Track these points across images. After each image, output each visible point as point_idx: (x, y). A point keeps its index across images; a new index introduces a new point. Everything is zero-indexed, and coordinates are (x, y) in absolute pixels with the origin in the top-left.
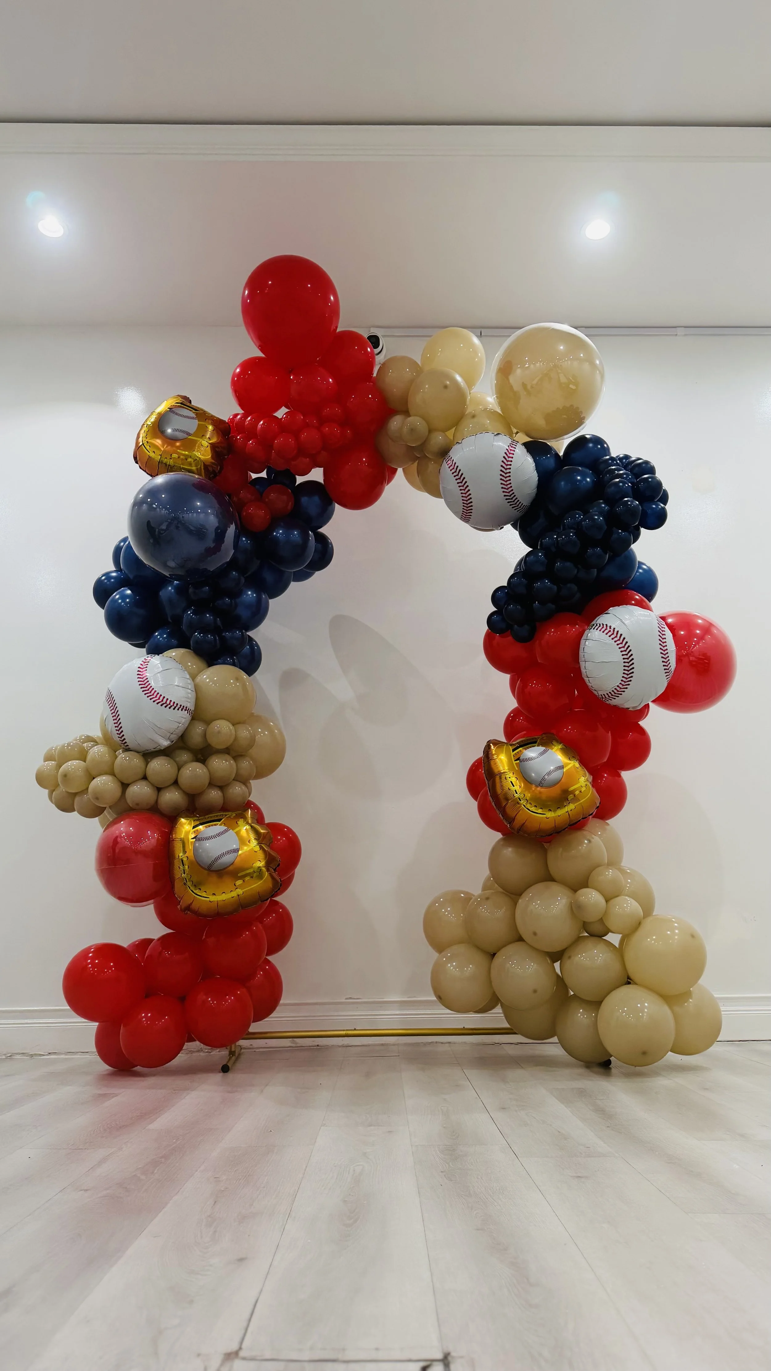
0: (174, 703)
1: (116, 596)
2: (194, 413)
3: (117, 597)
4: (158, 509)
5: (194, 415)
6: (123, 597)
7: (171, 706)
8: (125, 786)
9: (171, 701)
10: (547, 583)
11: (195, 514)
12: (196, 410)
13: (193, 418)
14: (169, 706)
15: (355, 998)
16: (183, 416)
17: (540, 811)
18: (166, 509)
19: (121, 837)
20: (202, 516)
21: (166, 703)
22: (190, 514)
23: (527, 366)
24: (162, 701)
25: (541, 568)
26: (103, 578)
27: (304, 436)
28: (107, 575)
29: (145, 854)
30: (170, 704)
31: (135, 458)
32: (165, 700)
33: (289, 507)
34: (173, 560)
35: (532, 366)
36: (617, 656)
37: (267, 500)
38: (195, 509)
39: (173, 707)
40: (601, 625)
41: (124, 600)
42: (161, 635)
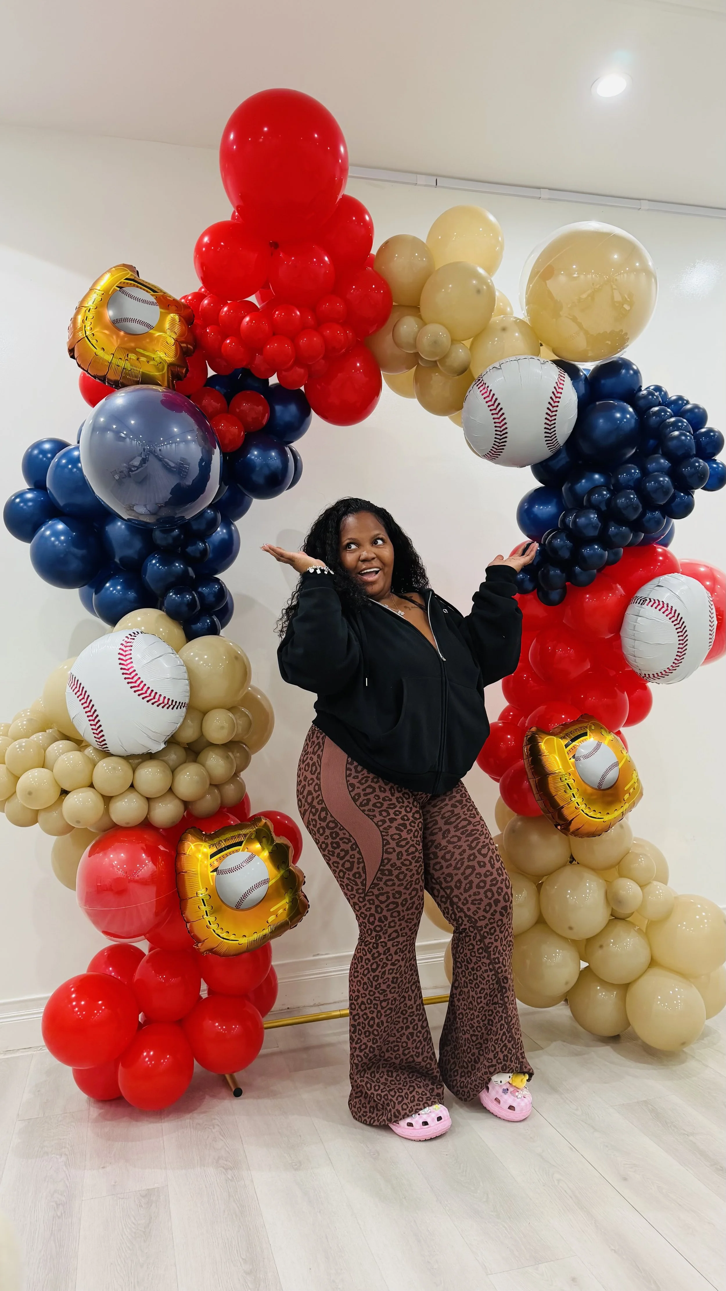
0: (173, 701)
1: (45, 531)
2: (152, 295)
3: (48, 533)
4: (128, 440)
5: (153, 299)
6: (56, 534)
7: (170, 706)
8: (107, 800)
9: (169, 699)
10: (598, 549)
11: (174, 445)
12: (154, 291)
13: (152, 303)
14: (168, 706)
15: (324, 953)
16: (138, 300)
17: (599, 815)
18: (138, 439)
19: (113, 866)
20: (182, 445)
21: (163, 702)
22: (168, 446)
23: (575, 275)
24: (159, 700)
25: (593, 533)
26: (18, 500)
27: (303, 341)
28: (20, 495)
29: (143, 882)
30: (168, 703)
31: (71, 351)
32: (162, 699)
33: (265, 421)
34: (145, 506)
35: (582, 277)
36: (673, 638)
37: (238, 410)
38: (170, 438)
39: (172, 706)
40: (657, 601)
41: (58, 538)
42: (114, 586)
